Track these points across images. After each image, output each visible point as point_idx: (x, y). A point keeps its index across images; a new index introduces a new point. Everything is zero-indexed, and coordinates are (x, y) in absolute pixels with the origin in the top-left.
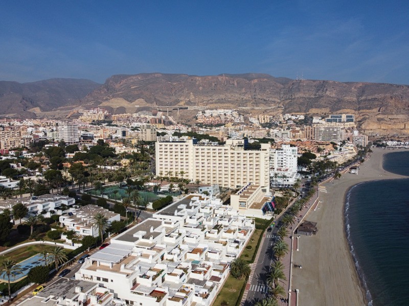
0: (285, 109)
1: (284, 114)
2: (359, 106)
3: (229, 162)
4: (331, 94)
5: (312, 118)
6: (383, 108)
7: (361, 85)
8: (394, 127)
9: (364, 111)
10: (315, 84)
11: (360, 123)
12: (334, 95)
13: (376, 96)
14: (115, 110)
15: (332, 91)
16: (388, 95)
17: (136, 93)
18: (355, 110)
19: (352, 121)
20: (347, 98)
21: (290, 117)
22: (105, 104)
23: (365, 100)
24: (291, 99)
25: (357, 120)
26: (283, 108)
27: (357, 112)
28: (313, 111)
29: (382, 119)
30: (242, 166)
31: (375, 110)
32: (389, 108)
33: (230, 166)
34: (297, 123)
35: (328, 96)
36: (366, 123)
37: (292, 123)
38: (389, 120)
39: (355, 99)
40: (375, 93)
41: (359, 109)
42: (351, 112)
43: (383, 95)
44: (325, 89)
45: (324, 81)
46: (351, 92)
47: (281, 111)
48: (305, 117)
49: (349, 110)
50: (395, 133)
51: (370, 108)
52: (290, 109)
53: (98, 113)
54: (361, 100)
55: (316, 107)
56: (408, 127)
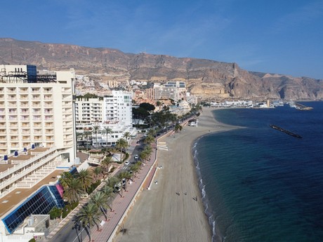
0: (132, 76)
1: (130, 80)
2: (188, 76)
5: (153, 84)
6: (205, 78)
7: (189, 60)
8: (213, 92)
9: (192, 79)
10: (155, 57)
11: (189, 89)
12: (170, 67)
13: (200, 68)
15: (168, 63)
16: (208, 68)
18: (186, 79)
19: (184, 87)
20: (180, 69)
21: (135, 82)
23: (192, 71)
24: (137, 69)
25: (188, 86)
26: (130, 76)
28: (154, 79)
29: (205, 86)
31: (200, 79)
32: (210, 78)
34: (141, 88)
35: (165, 67)
36: (194, 89)
37: (137, 87)
38: (210, 87)
39: (185, 70)
40: (199, 66)
41: (188, 78)
42: (183, 80)
43: (205, 68)
44: (163, 61)
45: (162, 56)
46: (182, 65)
47: (128, 78)
49: (181, 79)
50: (214, 97)
51: (196, 78)
52: (136, 76)
54: (190, 72)
55: (157, 76)
56: (223, 92)
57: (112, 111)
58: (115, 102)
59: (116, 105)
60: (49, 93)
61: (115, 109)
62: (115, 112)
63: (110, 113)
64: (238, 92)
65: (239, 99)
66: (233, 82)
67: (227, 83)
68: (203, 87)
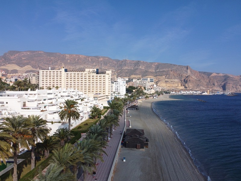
0: (118, 75)
1: (117, 77)
2: (156, 74)
3: (87, 81)
4: (142, 67)
5: (132, 79)
6: (168, 76)
7: (157, 64)
8: (173, 85)
9: (159, 77)
10: (133, 62)
11: (157, 83)
13: (164, 69)
14: (10, 71)
15: (142, 66)
16: (170, 69)
17: (25, 62)
18: (154, 76)
19: (153, 81)
20: (150, 70)
23: (159, 72)
24: (121, 70)
25: (156, 81)
26: (117, 75)
27: (155, 78)
28: (133, 76)
29: (168, 81)
30: (95, 84)
31: (164, 77)
32: (171, 76)
33: (87, 84)
35: (140, 69)
36: (160, 83)
38: (170, 82)
39: (154, 71)
40: (164, 68)
41: (156, 76)
42: (152, 77)
43: (167, 69)
44: (139, 65)
45: (138, 61)
46: (152, 67)
48: (129, 79)
49: (151, 76)
50: (174, 88)
51: (161, 76)
52: (121, 75)
54: (157, 72)
55: (134, 74)
56: (180, 85)
57: (117, 88)
58: (119, 84)
59: (119, 86)
60: (104, 77)
61: (119, 87)
62: (118, 89)
63: (116, 89)
64: (190, 85)
65: (191, 90)
66: (187, 79)
67: (183, 79)
68: (166, 82)
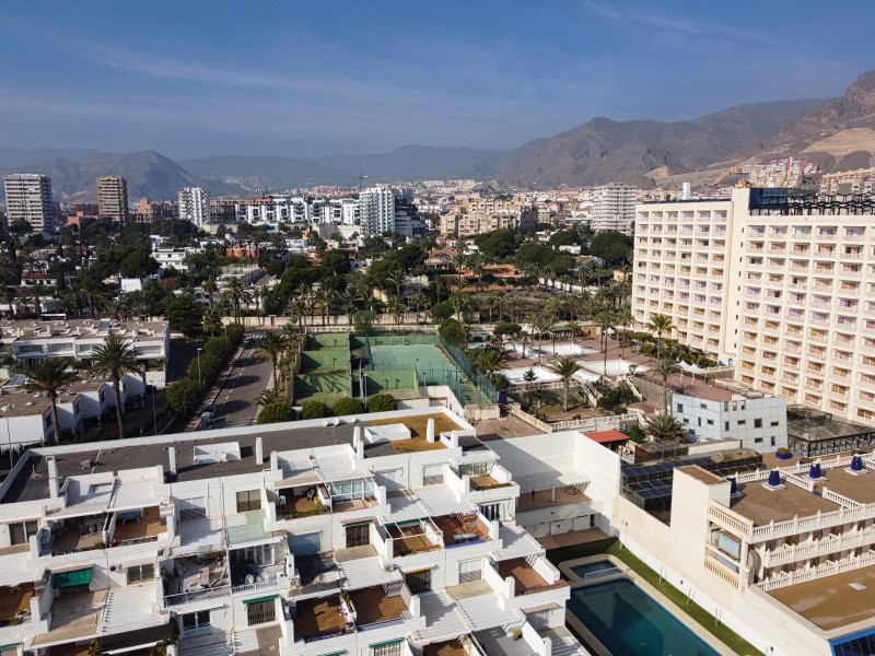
14: (837, 161)
22: (817, 147)
53: (787, 169)
